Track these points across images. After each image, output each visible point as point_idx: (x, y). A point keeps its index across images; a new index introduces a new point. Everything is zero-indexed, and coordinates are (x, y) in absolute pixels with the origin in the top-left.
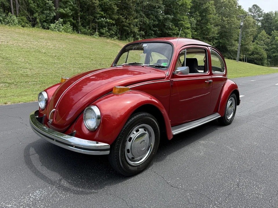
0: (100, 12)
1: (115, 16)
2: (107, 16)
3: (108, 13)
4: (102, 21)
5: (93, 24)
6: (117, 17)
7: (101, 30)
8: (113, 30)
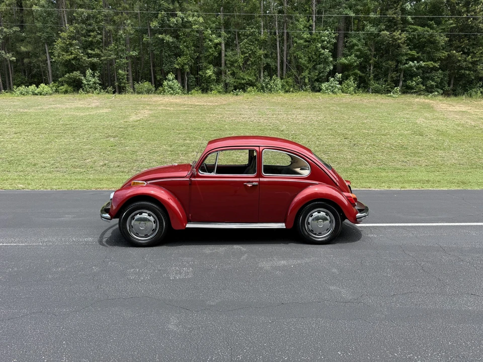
0: (409, 52)
1: (443, 53)
2: (423, 57)
3: (426, 50)
4: (411, 67)
5: (394, 75)
6: (446, 53)
7: (409, 83)
8: (433, 80)
